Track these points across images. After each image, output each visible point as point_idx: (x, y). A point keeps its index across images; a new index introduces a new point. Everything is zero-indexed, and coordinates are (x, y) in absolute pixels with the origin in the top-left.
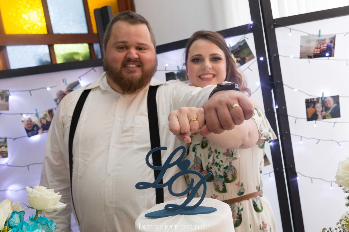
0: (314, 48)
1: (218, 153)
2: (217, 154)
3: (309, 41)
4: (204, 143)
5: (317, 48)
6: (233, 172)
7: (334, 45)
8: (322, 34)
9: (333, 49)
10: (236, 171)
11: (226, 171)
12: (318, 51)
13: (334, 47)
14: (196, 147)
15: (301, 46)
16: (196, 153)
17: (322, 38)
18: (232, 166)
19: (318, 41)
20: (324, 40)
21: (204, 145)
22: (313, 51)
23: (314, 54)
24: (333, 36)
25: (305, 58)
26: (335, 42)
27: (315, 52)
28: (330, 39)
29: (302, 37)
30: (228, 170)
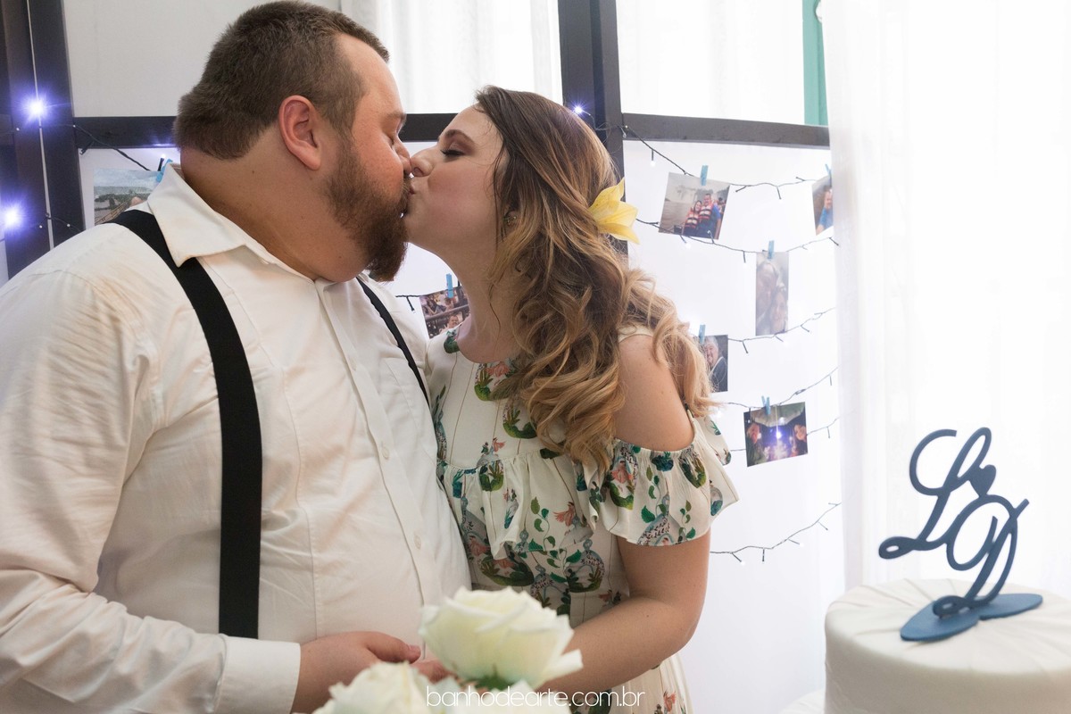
0: (689, 210)
1: (540, 513)
2: (539, 516)
3: (682, 191)
4: (489, 471)
5: (694, 211)
6: (595, 568)
7: (723, 210)
8: (709, 177)
9: (719, 220)
10: (601, 566)
11: (575, 566)
12: (695, 219)
13: (722, 215)
14: (462, 480)
15: (666, 200)
16: (465, 502)
17: (707, 188)
18: (591, 552)
19: (699, 192)
20: (709, 193)
21: (491, 478)
22: (686, 216)
23: (687, 224)
24: (725, 188)
25: (669, 232)
26: (726, 201)
27: (689, 221)
28: (719, 192)
29: (671, 175)
30: (579, 563)
